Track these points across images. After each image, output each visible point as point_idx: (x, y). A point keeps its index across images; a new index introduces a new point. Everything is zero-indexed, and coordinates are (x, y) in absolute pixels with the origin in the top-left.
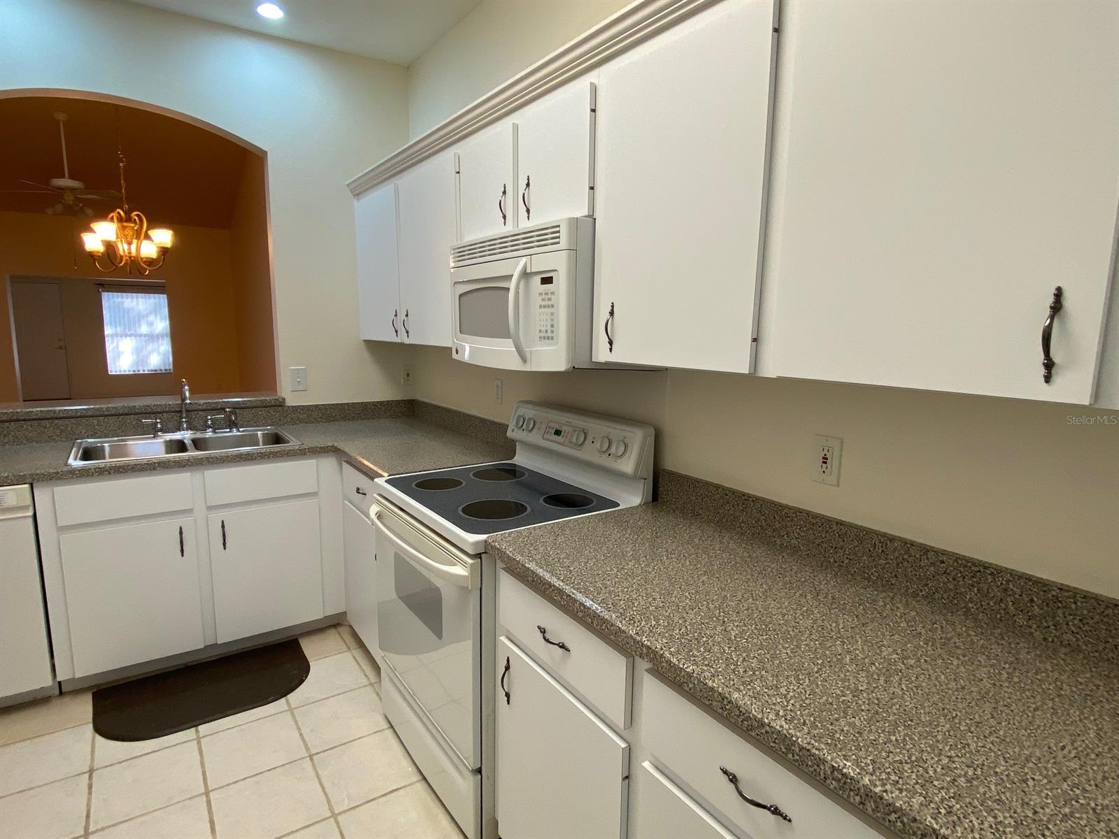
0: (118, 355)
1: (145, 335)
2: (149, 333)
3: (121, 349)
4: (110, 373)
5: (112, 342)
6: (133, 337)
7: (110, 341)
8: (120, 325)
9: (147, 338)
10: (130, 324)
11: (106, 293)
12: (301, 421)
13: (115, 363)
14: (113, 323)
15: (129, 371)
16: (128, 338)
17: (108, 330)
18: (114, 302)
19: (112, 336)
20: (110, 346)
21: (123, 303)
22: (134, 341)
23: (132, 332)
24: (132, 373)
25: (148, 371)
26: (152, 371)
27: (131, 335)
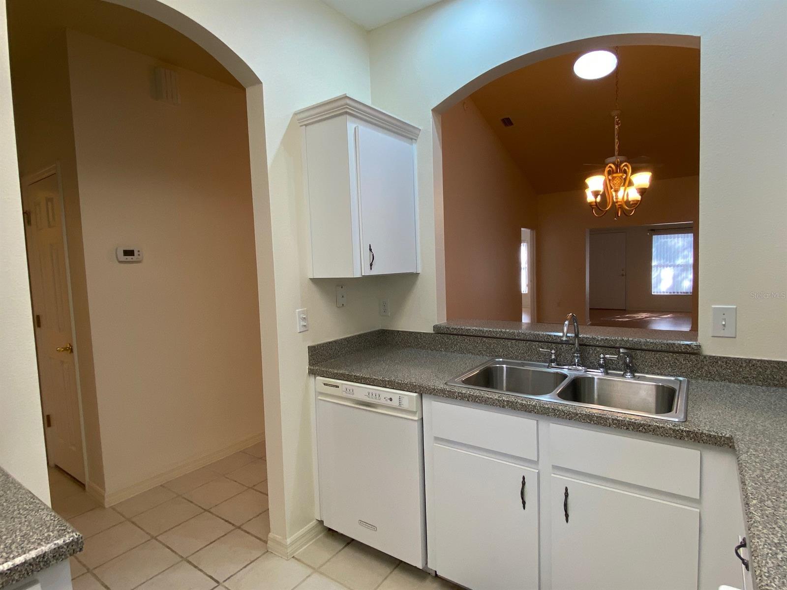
0: (659, 281)
1: (681, 266)
2: (684, 264)
3: (662, 276)
4: (653, 294)
5: (657, 270)
6: (672, 267)
7: (655, 270)
8: (664, 259)
9: (682, 268)
10: (669, 259)
11: (656, 236)
12: (723, 378)
13: (657, 287)
14: (659, 258)
15: (667, 293)
16: (668, 268)
17: (654, 263)
18: (661, 242)
19: (657, 266)
20: (654, 274)
21: (667, 242)
22: (672, 270)
23: (672, 263)
24: (668, 294)
25: (681, 293)
26: (684, 293)
27: (670, 266)
